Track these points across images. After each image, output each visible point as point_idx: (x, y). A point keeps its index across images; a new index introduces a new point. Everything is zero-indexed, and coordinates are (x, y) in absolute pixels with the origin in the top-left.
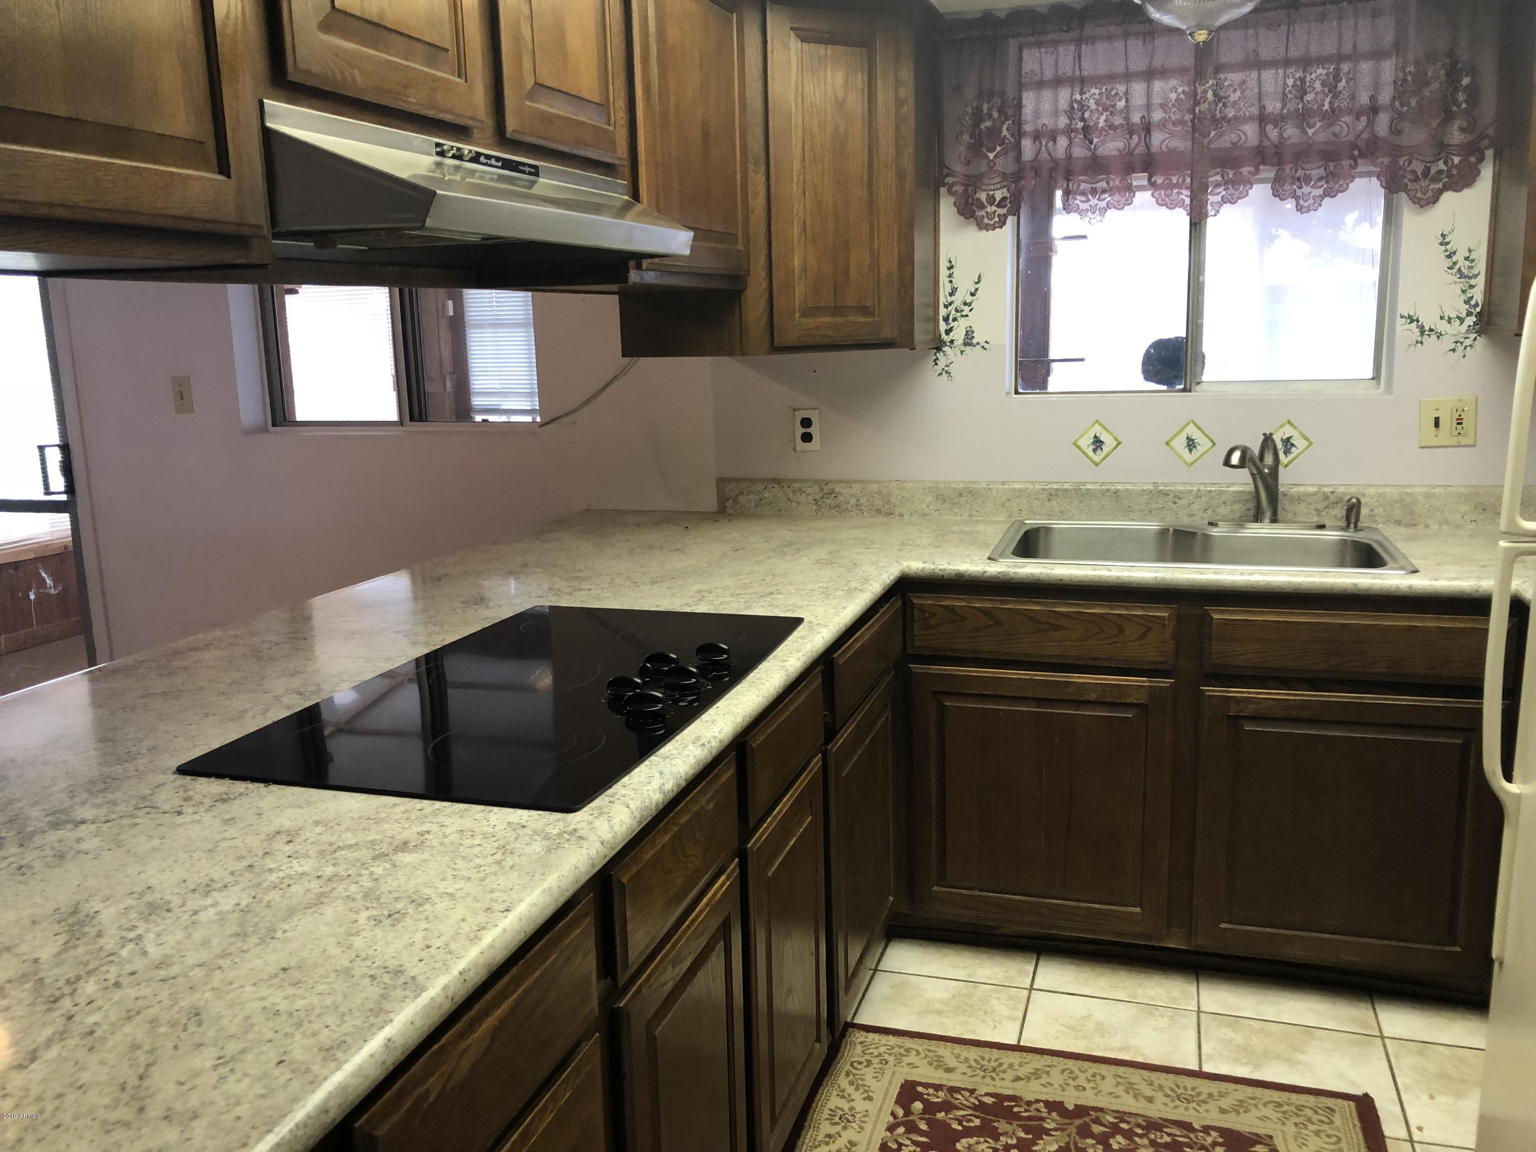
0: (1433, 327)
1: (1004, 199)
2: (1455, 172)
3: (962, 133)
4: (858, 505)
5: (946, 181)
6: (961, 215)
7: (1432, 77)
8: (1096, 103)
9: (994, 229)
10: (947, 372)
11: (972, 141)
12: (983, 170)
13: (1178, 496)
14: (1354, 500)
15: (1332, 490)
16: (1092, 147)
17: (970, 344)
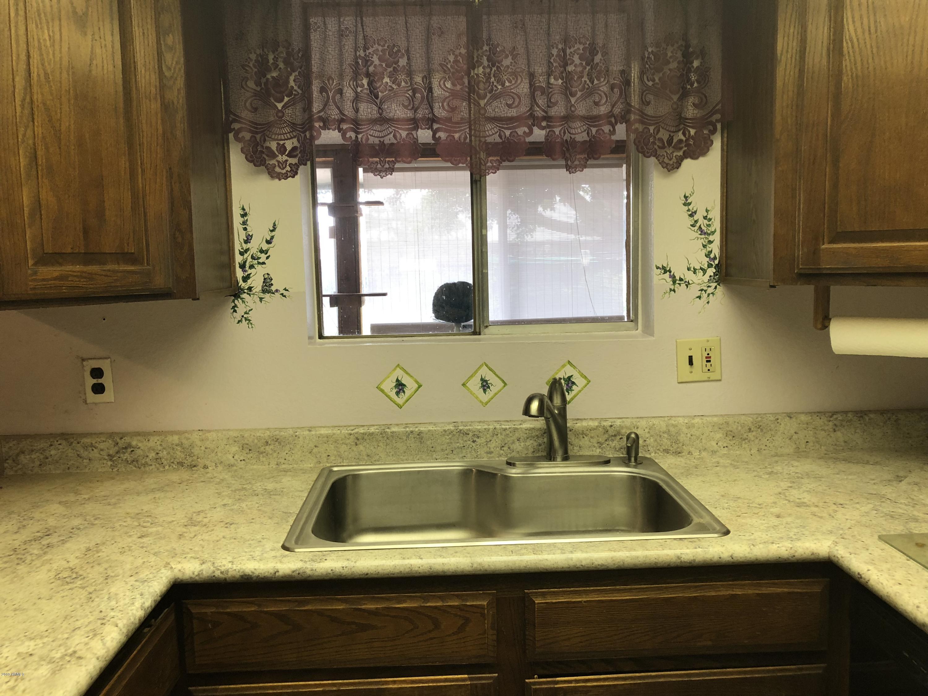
0: (682, 277)
1: (294, 149)
2: (691, 142)
3: (246, 79)
4: (158, 459)
5: (232, 127)
6: (250, 162)
7: (671, 57)
8: (380, 59)
9: (286, 178)
10: (246, 319)
11: (258, 89)
12: (272, 119)
13: (477, 435)
14: (633, 436)
15: (610, 424)
16: (378, 101)
17: (269, 292)
